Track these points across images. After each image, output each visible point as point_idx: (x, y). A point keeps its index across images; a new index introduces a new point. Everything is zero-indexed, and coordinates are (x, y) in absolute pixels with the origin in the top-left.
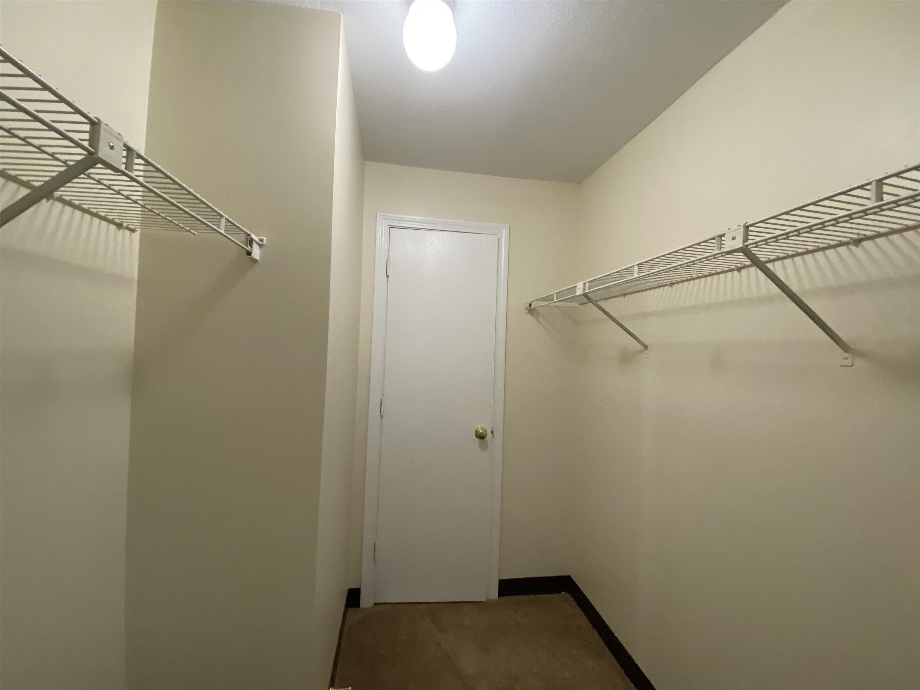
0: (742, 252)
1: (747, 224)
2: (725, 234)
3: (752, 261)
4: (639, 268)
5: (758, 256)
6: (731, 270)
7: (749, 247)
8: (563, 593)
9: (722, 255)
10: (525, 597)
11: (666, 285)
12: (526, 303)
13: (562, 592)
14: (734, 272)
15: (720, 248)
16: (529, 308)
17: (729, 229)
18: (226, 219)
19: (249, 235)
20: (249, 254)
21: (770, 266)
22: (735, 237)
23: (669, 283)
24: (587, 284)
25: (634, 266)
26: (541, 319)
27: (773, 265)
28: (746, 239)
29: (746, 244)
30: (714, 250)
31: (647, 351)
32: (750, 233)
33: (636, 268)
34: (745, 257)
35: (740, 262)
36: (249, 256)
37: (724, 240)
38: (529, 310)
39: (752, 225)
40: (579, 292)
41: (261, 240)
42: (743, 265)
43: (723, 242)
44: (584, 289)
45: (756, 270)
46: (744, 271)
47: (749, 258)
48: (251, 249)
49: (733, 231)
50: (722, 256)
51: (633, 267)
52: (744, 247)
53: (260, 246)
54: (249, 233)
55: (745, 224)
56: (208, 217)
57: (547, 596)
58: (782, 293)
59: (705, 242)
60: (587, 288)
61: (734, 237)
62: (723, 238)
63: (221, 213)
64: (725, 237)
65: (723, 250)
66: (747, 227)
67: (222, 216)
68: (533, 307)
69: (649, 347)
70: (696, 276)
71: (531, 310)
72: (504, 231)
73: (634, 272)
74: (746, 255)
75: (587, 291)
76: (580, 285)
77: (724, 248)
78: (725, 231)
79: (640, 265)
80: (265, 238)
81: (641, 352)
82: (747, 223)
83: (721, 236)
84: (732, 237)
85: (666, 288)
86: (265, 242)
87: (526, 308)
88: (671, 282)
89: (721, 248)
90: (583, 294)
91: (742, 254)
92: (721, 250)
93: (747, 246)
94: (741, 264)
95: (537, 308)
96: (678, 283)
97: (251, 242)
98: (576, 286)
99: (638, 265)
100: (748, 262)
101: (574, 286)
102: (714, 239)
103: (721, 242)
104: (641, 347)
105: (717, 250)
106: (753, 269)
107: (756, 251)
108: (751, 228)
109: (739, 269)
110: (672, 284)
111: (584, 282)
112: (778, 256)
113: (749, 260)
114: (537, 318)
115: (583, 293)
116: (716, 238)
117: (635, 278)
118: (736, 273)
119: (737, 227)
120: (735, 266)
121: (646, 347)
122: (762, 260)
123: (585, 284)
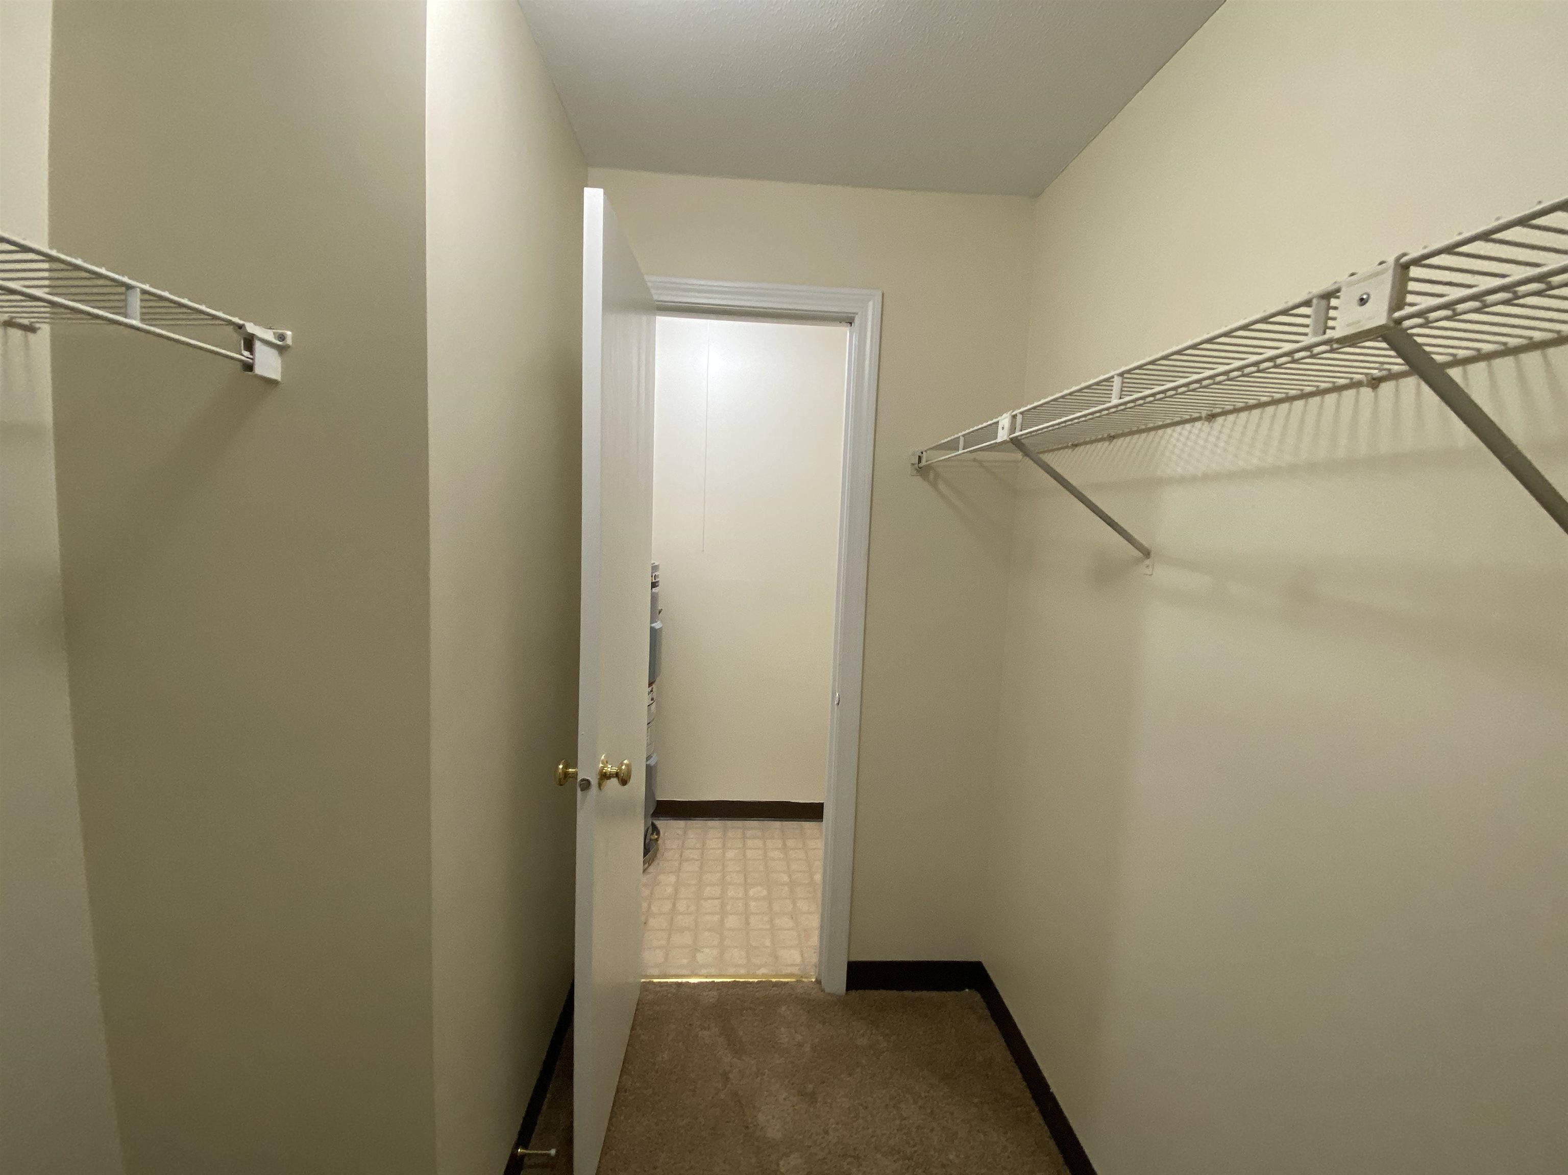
0: (1385, 339)
1: (1404, 260)
2: (1338, 290)
3: (1407, 361)
4: (1123, 383)
5: (1427, 349)
6: (1354, 385)
7: (1407, 323)
8: (967, 990)
9: (1331, 346)
10: (894, 994)
11: (1199, 419)
12: (913, 455)
13: (965, 989)
14: (1361, 388)
15: (1322, 329)
16: (917, 466)
17: (1352, 275)
18: (144, 292)
19: (241, 327)
20: (249, 367)
21: (1455, 373)
22: (1369, 295)
23: (1204, 414)
24: (1019, 418)
25: (1113, 377)
26: (941, 486)
27: (1465, 373)
28: (1398, 301)
29: (1397, 315)
30: (1305, 334)
31: (1147, 562)
32: (1412, 286)
33: (1117, 381)
34: (1392, 353)
35: (1377, 365)
36: (250, 373)
37: (1336, 308)
38: (917, 468)
39: (1418, 262)
40: (1003, 435)
41: (282, 337)
42: (1385, 373)
43: (1332, 313)
44: (1013, 429)
45: (1418, 387)
46: (1387, 388)
47: (1400, 355)
48: (251, 357)
49: (1359, 281)
50: (1332, 351)
51: (1112, 380)
52: (1392, 324)
53: (281, 350)
54: (241, 322)
55: (1398, 259)
56: (73, 290)
57: (934, 995)
58: (1481, 445)
59: (1285, 312)
60: (1018, 427)
61: (1365, 297)
62: (1334, 302)
63: (125, 279)
64: (1338, 297)
65: (1330, 334)
66: (1406, 267)
67: (129, 287)
68: (924, 463)
69: (1152, 554)
70: (1269, 399)
71: (922, 469)
72: (871, 303)
73: (1112, 390)
74: (1393, 347)
75: (1017, 434)
76: (1005, 421)
77: (1333, 328)
78: (1342, 278)
79: (1125, 375)
80: (289, 333)
81: (1137, 562)
82: (1404, 255)
83: (1328, 296)
84: (1358, 298)
85: (1198, 424)
86: (289, 341)
87: (913, 464)
88: (1209, 413)
89: (1326, 328)
90: (1011, 439)
91: (1384, 345)
92: (1324, 333)
93: (1399, 321)
94: (1380, 370)
95: (934, 464)
96: (1225, 413)
97: (249, 342)
98: (998, 422)
99: (1121, 375)
100: (1398, 365)
101: (995, 420)
102: (1307, 303)
103: (1327, 313)
104: (1138, 554)
105: (1315, 334)
106: (1412, 382)
107: (1423, 337)
108: (1414, 272)
109: (1375, 383)
110: (1212, 417)
111: (1014, 413)
112: (1478, 350)
113: (1400, 361)
114: (934, 485)
115: (1011, 436)
116: (1315, 301)
117: (1116, 406)
118: (1366, 391)
119: (1375, 267)
120: (1366, 374)
121: (1147, 553)
122: (1439, 358)
123: (1014, 417)
